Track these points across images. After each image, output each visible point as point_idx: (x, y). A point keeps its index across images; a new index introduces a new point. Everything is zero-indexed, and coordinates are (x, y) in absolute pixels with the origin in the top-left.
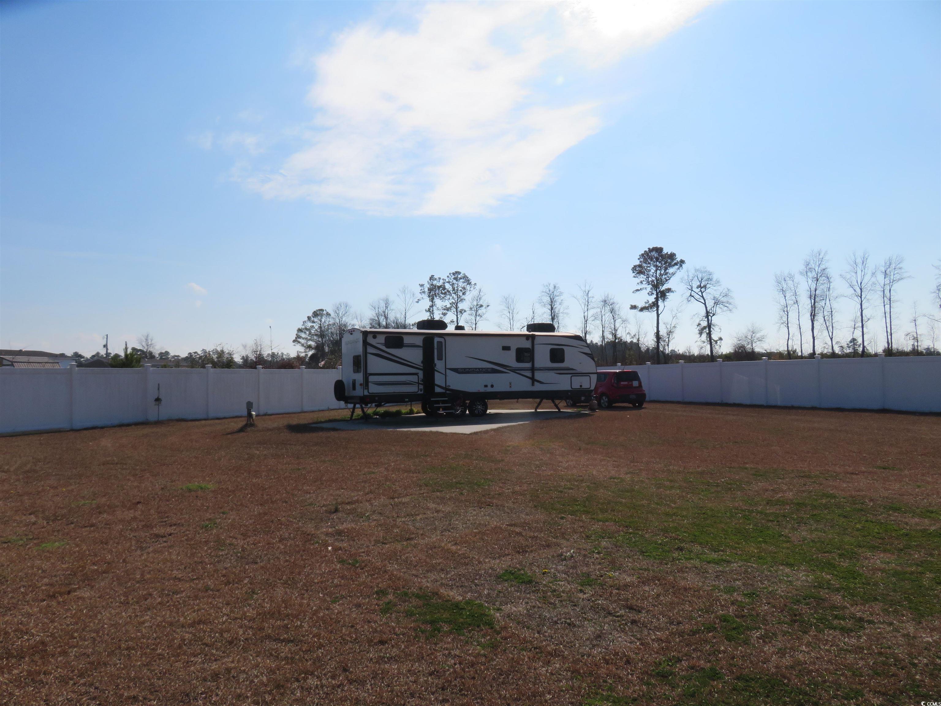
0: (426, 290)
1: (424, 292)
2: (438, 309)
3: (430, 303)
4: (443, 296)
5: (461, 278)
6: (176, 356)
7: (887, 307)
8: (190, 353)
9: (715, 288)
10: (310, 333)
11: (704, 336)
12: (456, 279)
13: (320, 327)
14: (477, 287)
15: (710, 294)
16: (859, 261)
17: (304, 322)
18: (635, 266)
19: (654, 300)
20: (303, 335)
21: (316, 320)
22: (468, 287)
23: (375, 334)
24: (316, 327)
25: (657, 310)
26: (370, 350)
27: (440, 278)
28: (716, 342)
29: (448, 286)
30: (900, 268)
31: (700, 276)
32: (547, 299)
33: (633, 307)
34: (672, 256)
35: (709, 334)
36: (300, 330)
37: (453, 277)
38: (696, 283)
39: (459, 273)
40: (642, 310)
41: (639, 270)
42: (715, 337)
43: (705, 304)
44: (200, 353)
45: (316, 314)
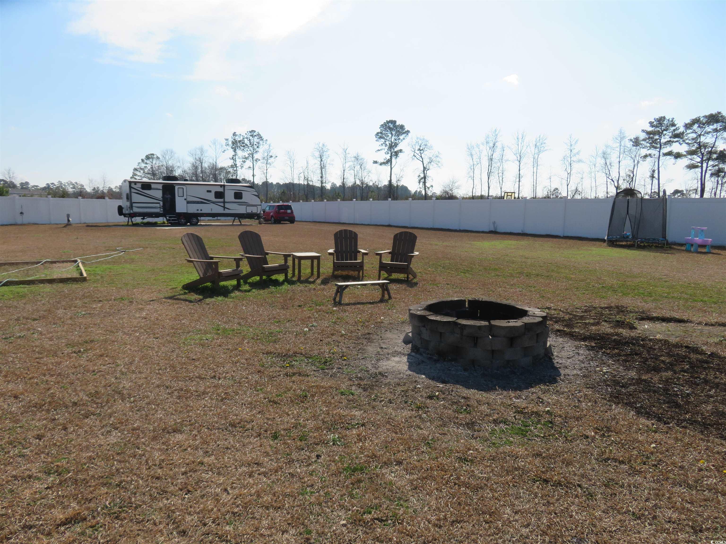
0: (230, 143)
1: (228, 145)
2: (239, 158)
3: (233, 153)
4: (243, 148)
5: (255, 136)
6: (36, 186)
7: (535, 168)
8: (48, 184)
9: (430, 151)
10: (144, 172)
11: (421, 183)
12: (252, 136)
13: (152, 168)
14: (268, 142)
15: (426, 155)
16: (520, 137)
17: (139, 163)
18: (378, 133)
19: (389, 158)
20: (138, 173)
21: (148, 162)
22: (261, 142)
23: (135, 183)
24: (149, 168)
25: (391, 165)
26: (133, 190)
27: (240, 135)
28: (429, 188)
29: (246, 141)
30: (544, 143)
31: (420, 142)
32: (317, 154)
33: (375, 162)
34: (402, 127)
35: (425, 183)
36: (136, 169)
37: (250, 134)
38: (417, 147)
39: (255, 131)
40: (381, 164)
41: (380, 136)
42: (428, 185)
43: (423, 162)
44: (56, 183)
45: (148, 157)
